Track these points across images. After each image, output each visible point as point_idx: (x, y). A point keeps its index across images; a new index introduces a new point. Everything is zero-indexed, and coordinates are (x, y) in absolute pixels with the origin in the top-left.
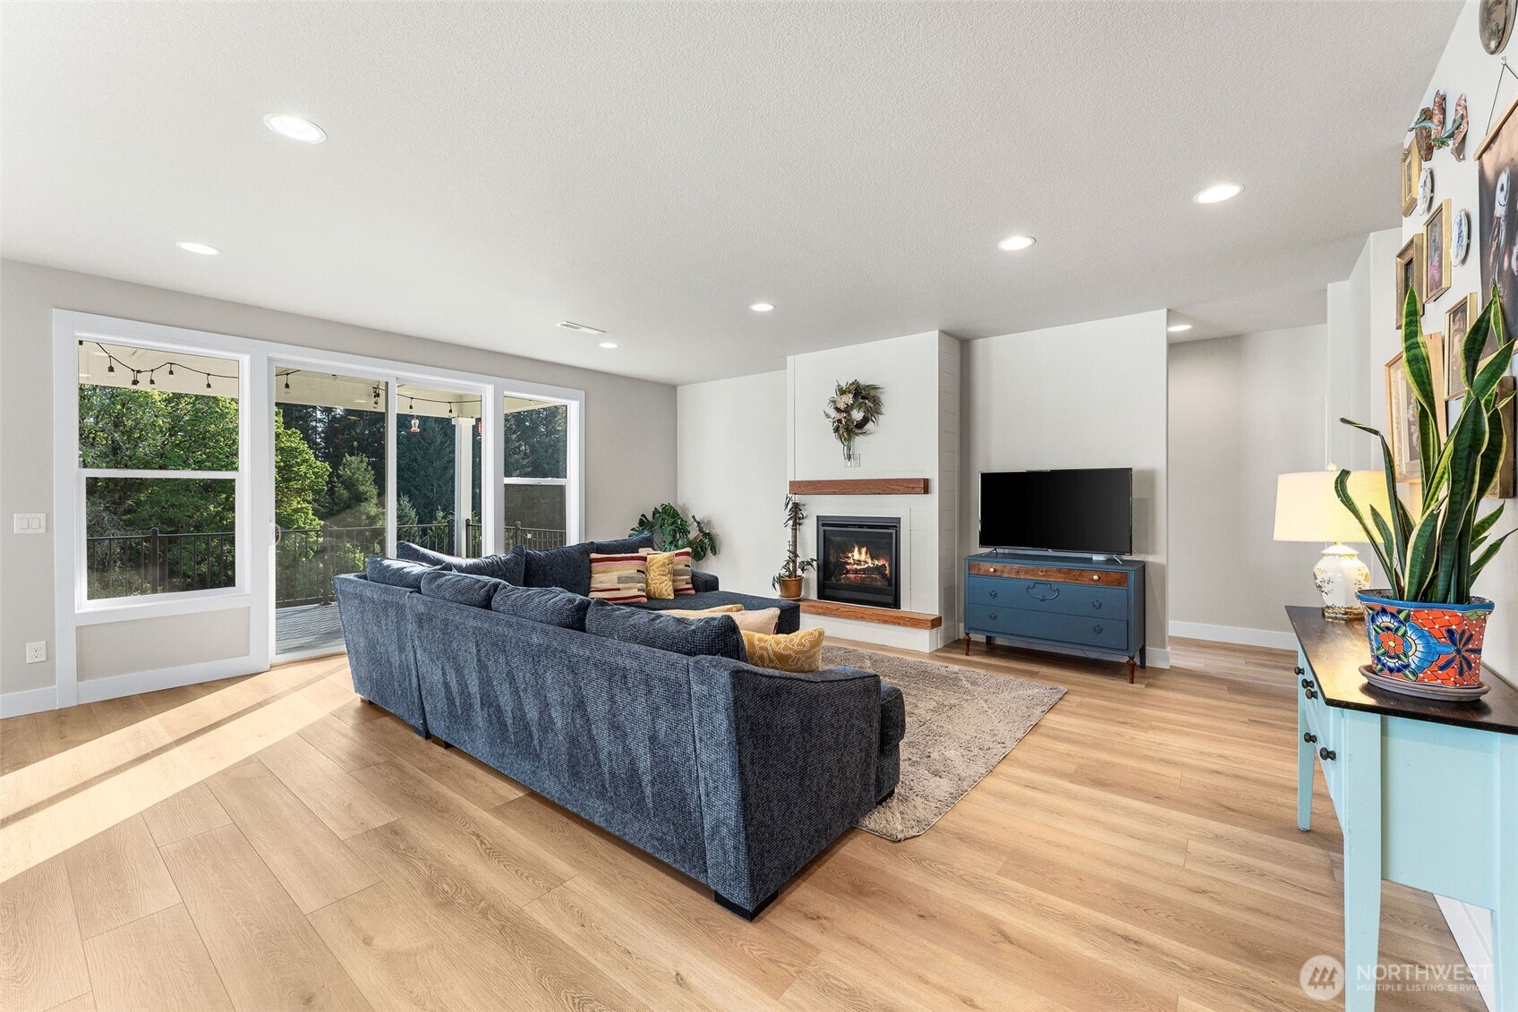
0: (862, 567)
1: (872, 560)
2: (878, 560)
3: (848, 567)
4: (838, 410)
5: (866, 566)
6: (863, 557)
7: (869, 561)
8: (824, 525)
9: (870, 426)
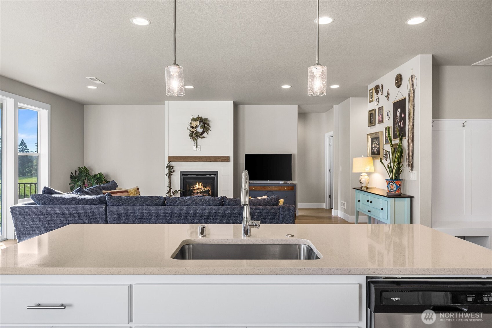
0: (200, 191)
1: (204, 188)
2: (206, 187)
3: (194, 191)
4: (192, 127)
5: (202, 190)
6: (200, 187)
7: (203, 188)
8: (183, 175)
9: (205, 135)
